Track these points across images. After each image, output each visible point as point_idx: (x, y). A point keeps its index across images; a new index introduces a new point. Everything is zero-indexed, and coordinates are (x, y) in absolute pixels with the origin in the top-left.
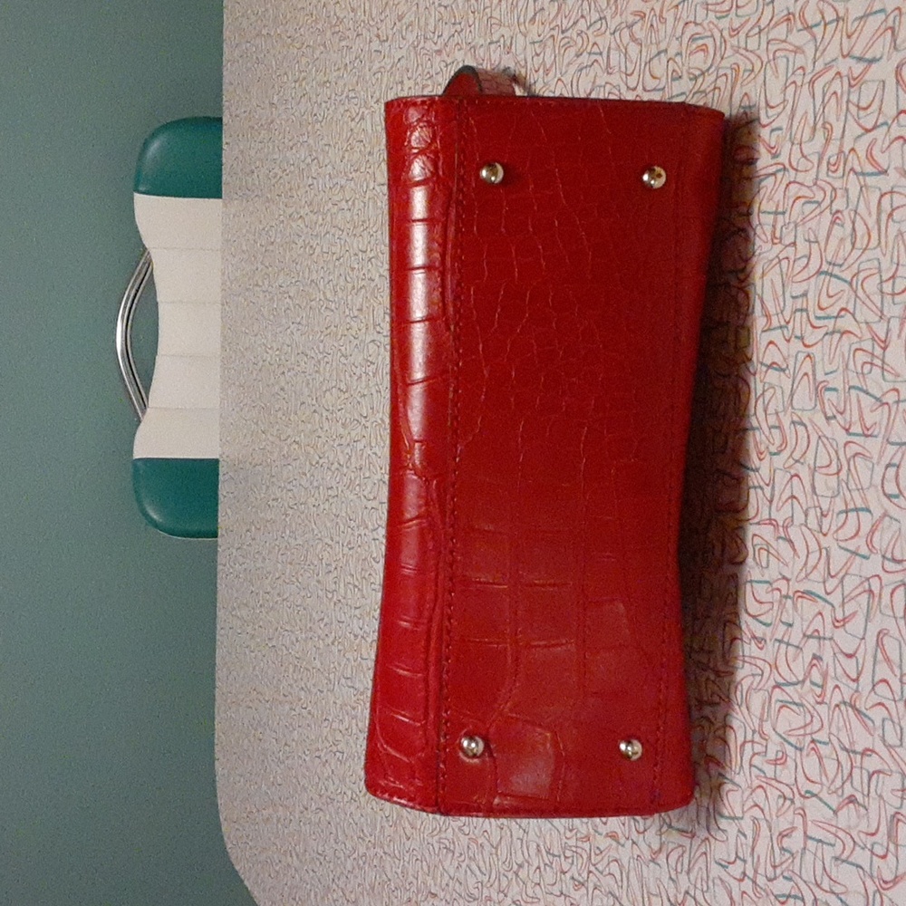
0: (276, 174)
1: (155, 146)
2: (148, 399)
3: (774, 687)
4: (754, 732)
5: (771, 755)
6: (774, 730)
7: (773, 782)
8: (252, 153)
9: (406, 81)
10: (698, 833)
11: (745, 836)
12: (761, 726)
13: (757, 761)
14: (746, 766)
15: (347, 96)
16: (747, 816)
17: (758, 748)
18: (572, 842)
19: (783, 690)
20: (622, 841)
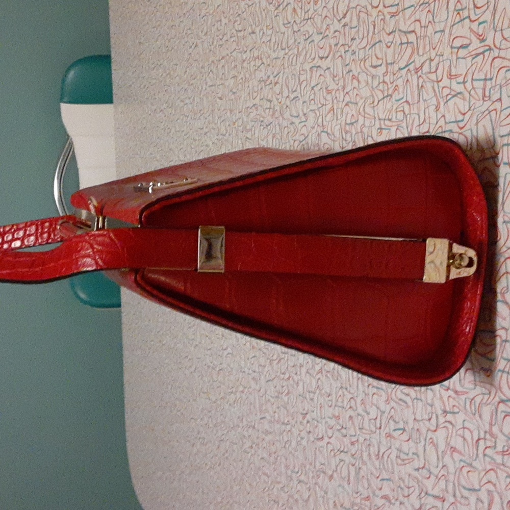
0: (145, 86)
3: (499, 403)
4: (486, 432)
5: (499, 448)
6: (501, 431)
7: (502, 467)
8: (130, 74)
9: (223, 19)
10: (447, 498)
11: (482, 502)
12: (491, 429)
13: (488, 451)
14: (481, 455)
15: (186, 33)
16: (483, 489)
17: (489, 444)
18: (358, 501)
19: (506, 405)
20: (393, 501)
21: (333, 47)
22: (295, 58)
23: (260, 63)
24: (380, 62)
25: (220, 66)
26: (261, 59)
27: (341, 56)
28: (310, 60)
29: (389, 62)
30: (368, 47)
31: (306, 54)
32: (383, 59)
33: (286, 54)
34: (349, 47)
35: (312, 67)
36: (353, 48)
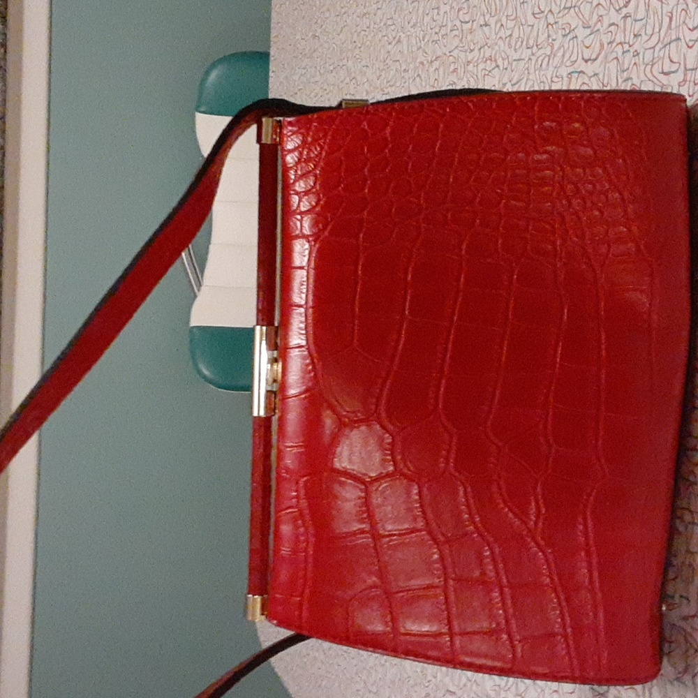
0: (317, 94)
1: (213, 75)
2: (202, 277)
8: (296, 78)
9: (442, 6)
15: (385, 24)
21: (606, 45)
22: (547, 59)
23: (494, 65)
24: (674, 67)
25: (432, 70)
26: (496, 61)
27: (617, 58)
28: (568, 63)
29: (689, 66)
30: (660, 45)
31: (563, 56)
32: (680, 64)
33: (533, 54)
34: (630, 46)
35: (573, 72)
36: (636, 47)
